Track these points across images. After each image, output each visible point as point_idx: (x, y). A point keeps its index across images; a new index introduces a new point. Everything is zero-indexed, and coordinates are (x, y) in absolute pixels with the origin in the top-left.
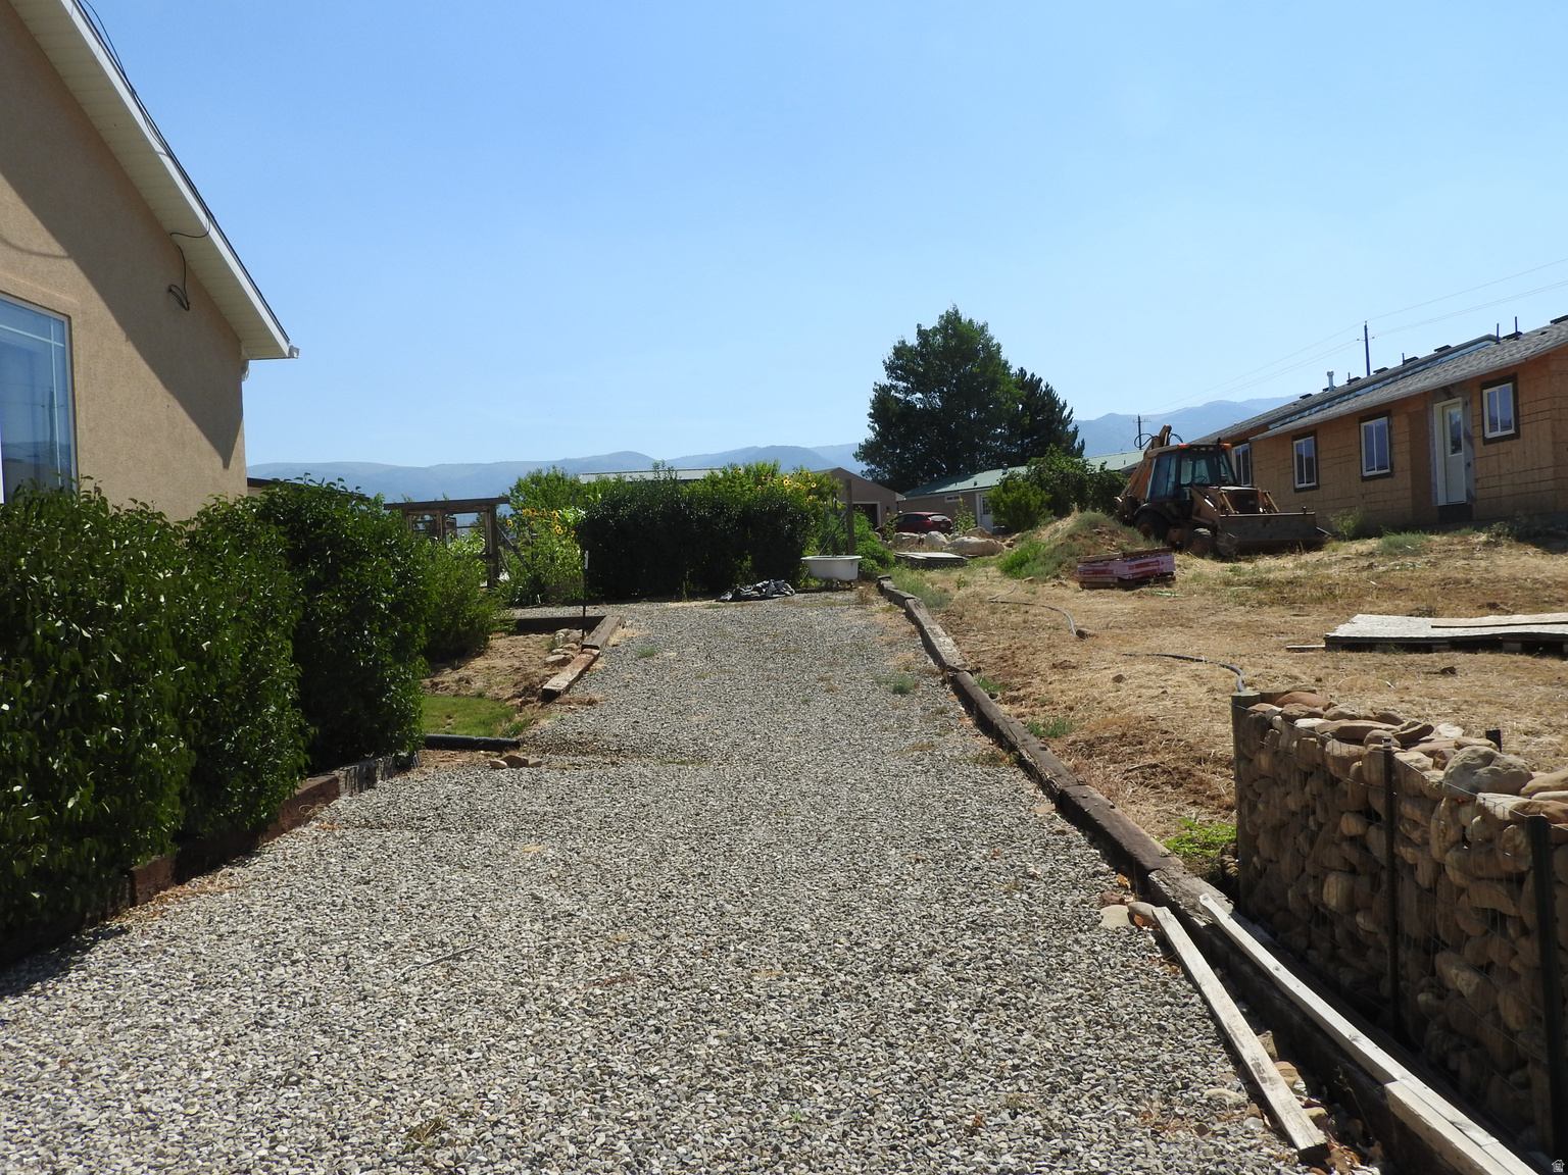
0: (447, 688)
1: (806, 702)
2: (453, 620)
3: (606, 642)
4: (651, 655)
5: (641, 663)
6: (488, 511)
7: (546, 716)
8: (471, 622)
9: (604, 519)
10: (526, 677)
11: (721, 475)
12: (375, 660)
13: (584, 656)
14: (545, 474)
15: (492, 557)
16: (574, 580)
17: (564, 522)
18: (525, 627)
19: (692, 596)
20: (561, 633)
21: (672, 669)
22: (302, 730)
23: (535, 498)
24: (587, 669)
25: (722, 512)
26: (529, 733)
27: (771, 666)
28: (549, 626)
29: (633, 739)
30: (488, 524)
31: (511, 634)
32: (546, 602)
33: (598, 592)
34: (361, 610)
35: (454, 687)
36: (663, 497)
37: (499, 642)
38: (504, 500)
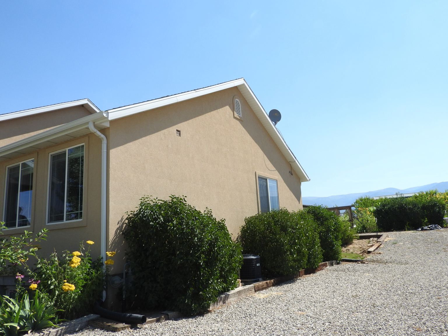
0: (344, 251)
1: (438, 254)
2: (344, 236)
3: (383, 241)
4: (396, 244)
5: (393, 245)
6: (349, 209)
7: (369, 256)
8: (348, 236)
9: (381, 210)
10: (363, 249)
11: (418, 195)
12: (332, 240)
13: (378, 244)
14: (363, 198)
15: (351, 220)
16: (374, 226)
17: (370, 211)
18: (362, 238)
19: (409, 230)
20: (371, 239)
21: (401, 247)
22: (322, 251)
23: (361, 205)
24: (379, 247)
25: (416, 206)
26: (365, 259)
27: (429, 246)
28: (368, 237)
29: (390, 260)
30: (350, 212)
31: (358, 239)
32: (367, 232)
33: (381, 229)
34: (328, 230)
35: (346, 251)
36: (398, 203)
37: (355, 241)
38: (353, 206)
